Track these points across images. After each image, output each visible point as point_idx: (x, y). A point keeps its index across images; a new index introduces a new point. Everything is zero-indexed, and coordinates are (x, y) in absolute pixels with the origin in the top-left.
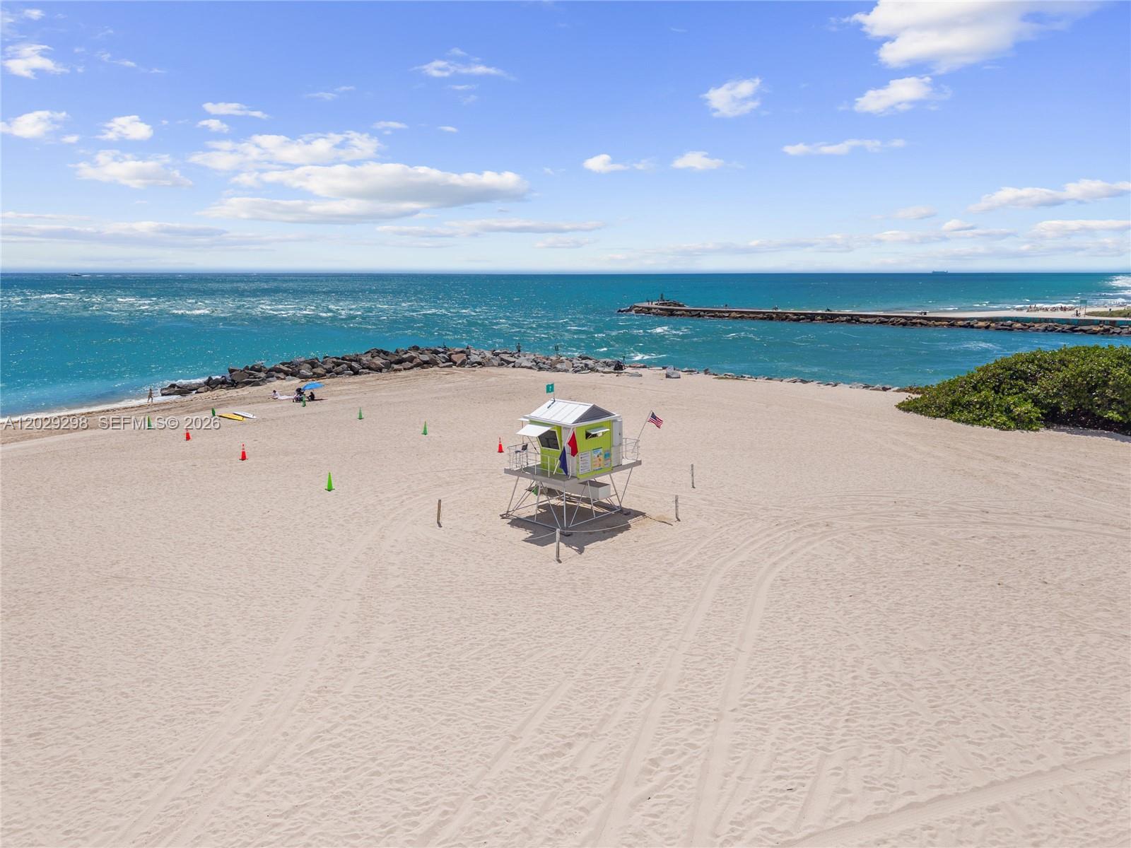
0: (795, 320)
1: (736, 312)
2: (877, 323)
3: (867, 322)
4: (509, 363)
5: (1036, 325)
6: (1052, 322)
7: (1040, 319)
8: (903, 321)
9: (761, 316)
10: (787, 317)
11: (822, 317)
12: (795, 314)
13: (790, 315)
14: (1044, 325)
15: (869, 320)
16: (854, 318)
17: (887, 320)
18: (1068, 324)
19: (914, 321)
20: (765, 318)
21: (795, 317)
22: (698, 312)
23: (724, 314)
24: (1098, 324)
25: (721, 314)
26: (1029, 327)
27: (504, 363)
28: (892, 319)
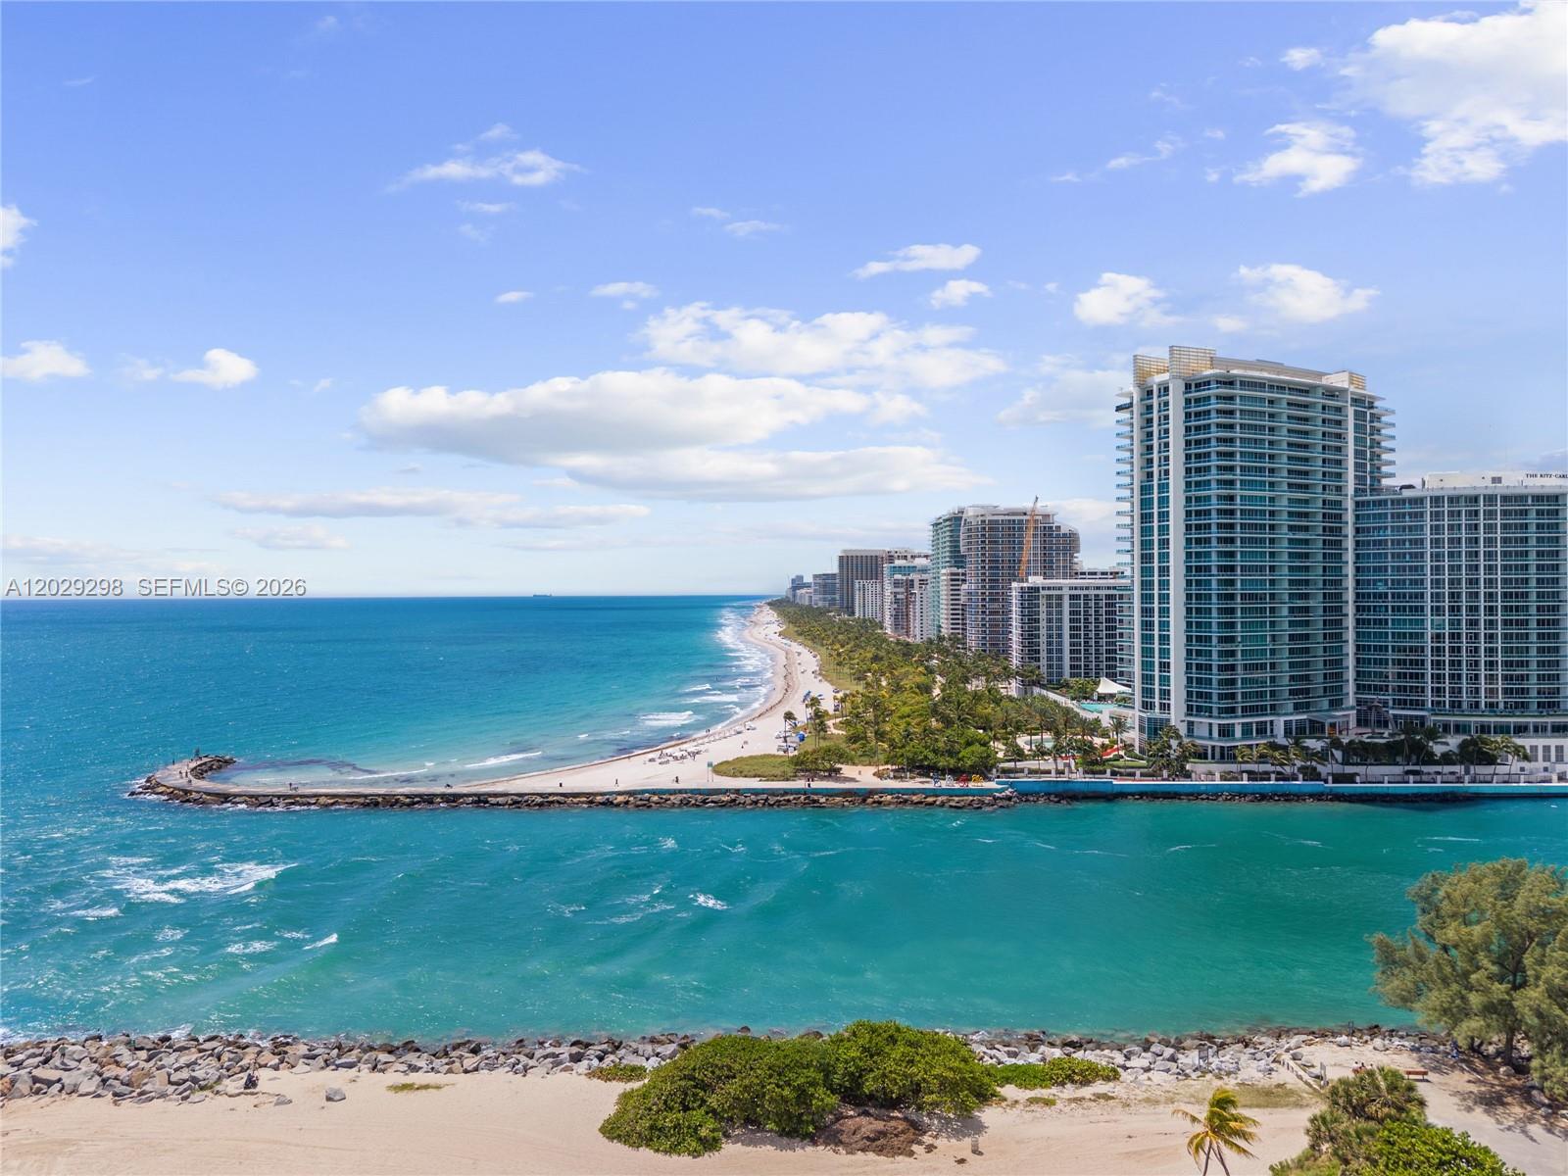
0: (408, 805)
1: (326, 796)
2: (510, 805)
3: (498, 804)
4: (49, 1083)
5: (672, 797)
6: (686, 793)
7: (675, 790)
8: (539, 800)
9: (361, 800)
10: (397, 801)
11: (442, 798)
12: (407, 796)
13: (402, 798)
14: (680, 797)
15: (500, 800)
16: (482, 798)
17: (520, 799)
18: (700, 794)
19: (551, 799)
20: (368, 804)
21: (408, 800)
22: (269, 799)
23: (308, 800)
24: (725, 793)
25: (304, 800)
26: (667, 800)
27: (40, 1086)
28: (526, 797)
